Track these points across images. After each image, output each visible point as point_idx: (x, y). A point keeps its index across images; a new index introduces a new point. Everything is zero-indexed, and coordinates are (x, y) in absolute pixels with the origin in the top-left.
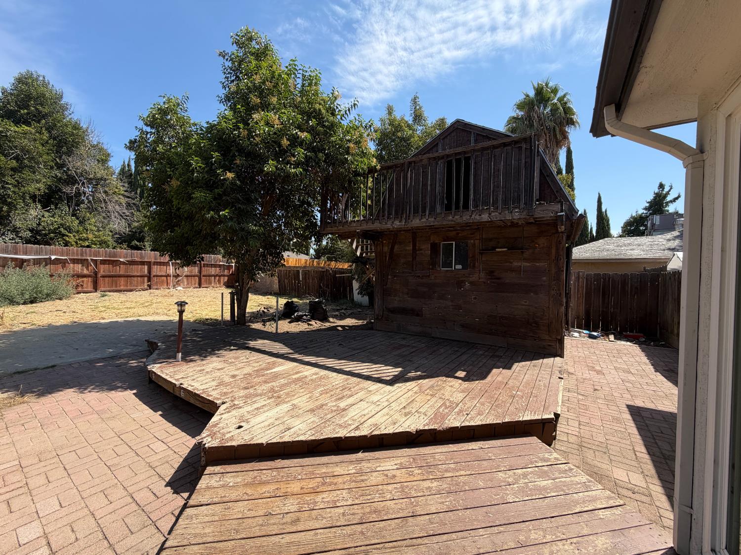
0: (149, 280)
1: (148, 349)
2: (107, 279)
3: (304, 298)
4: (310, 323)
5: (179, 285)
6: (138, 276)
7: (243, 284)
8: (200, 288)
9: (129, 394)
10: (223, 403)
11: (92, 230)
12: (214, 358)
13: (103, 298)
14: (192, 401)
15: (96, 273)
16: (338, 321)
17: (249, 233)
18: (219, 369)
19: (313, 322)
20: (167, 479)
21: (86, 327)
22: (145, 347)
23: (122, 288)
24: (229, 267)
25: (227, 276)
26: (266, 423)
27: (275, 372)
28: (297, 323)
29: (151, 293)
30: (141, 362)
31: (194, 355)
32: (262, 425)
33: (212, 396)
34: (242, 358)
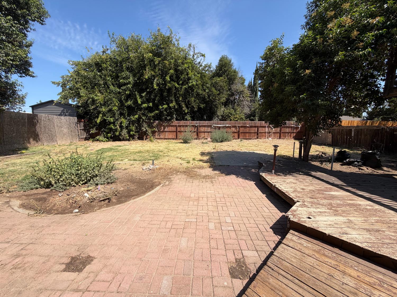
0: (257, 135)
1: (258, 165)
2: (242, 134)
3: (354, 149)
4: (361, 168)
5: (270, 138)
6: (253, 133)
7: (308, 138)
8: (280, 139)
9: (253, 183)
10: (298, 201)
11: (238, 114)
12: (291, 177)
13: (241, 142)
14: (280, 195)
15: (239, 131)
16: (394, 171)
17: (318, 106)
18: (294, 183)
19: (364, 168)
20: (271, 226)
21: (237, 153)
22: (257, 164)
23: (247, 138)
24: (297, 128)
25: (295, 133)
26: (328, 223)
27: (332, 194)
28: (348, 166)
29: (258, 141)
30: (256, 171)
31: (280, 172)
32: (325, 223)
33: (291, 195)
34: (307, 180)
